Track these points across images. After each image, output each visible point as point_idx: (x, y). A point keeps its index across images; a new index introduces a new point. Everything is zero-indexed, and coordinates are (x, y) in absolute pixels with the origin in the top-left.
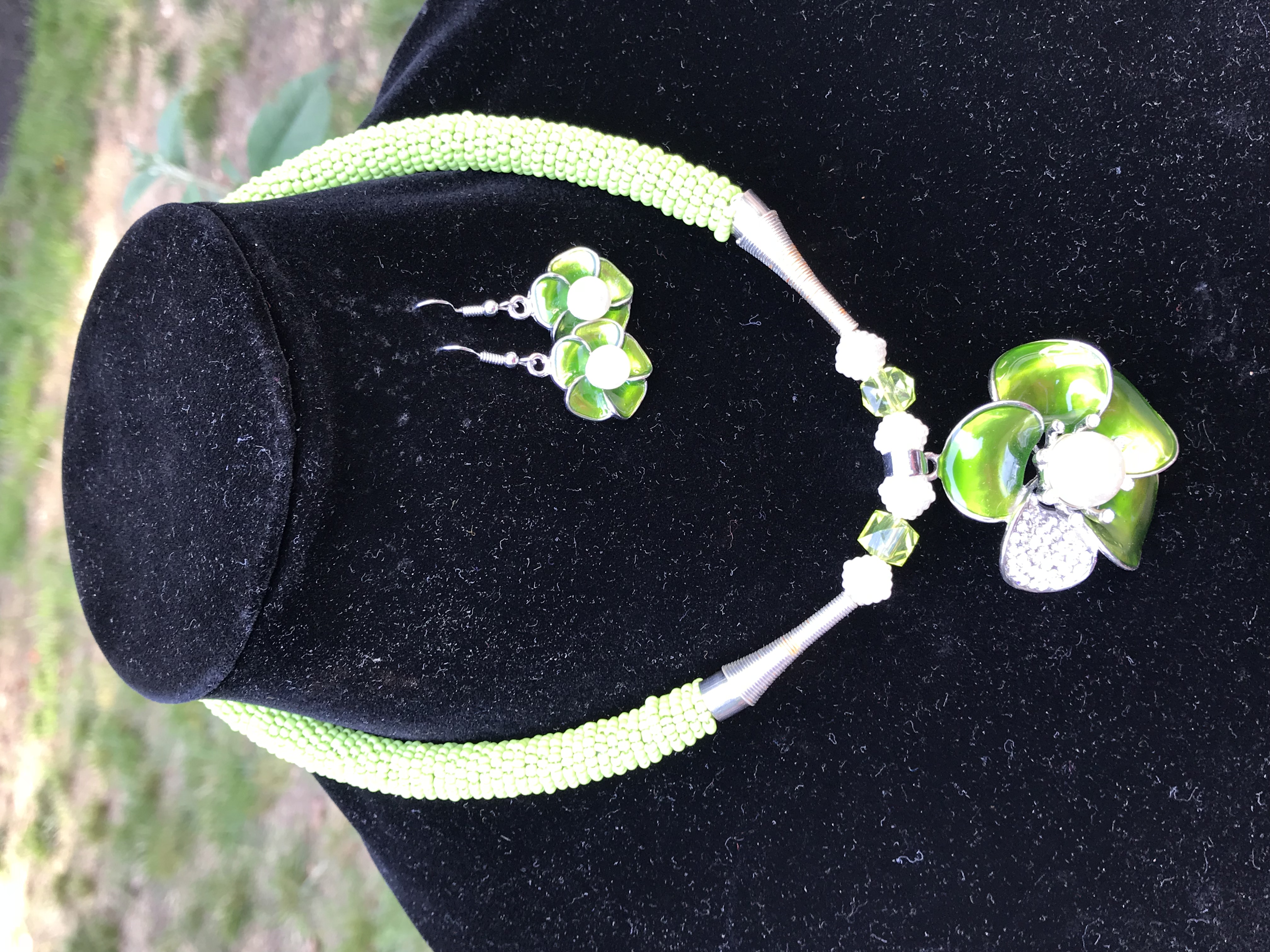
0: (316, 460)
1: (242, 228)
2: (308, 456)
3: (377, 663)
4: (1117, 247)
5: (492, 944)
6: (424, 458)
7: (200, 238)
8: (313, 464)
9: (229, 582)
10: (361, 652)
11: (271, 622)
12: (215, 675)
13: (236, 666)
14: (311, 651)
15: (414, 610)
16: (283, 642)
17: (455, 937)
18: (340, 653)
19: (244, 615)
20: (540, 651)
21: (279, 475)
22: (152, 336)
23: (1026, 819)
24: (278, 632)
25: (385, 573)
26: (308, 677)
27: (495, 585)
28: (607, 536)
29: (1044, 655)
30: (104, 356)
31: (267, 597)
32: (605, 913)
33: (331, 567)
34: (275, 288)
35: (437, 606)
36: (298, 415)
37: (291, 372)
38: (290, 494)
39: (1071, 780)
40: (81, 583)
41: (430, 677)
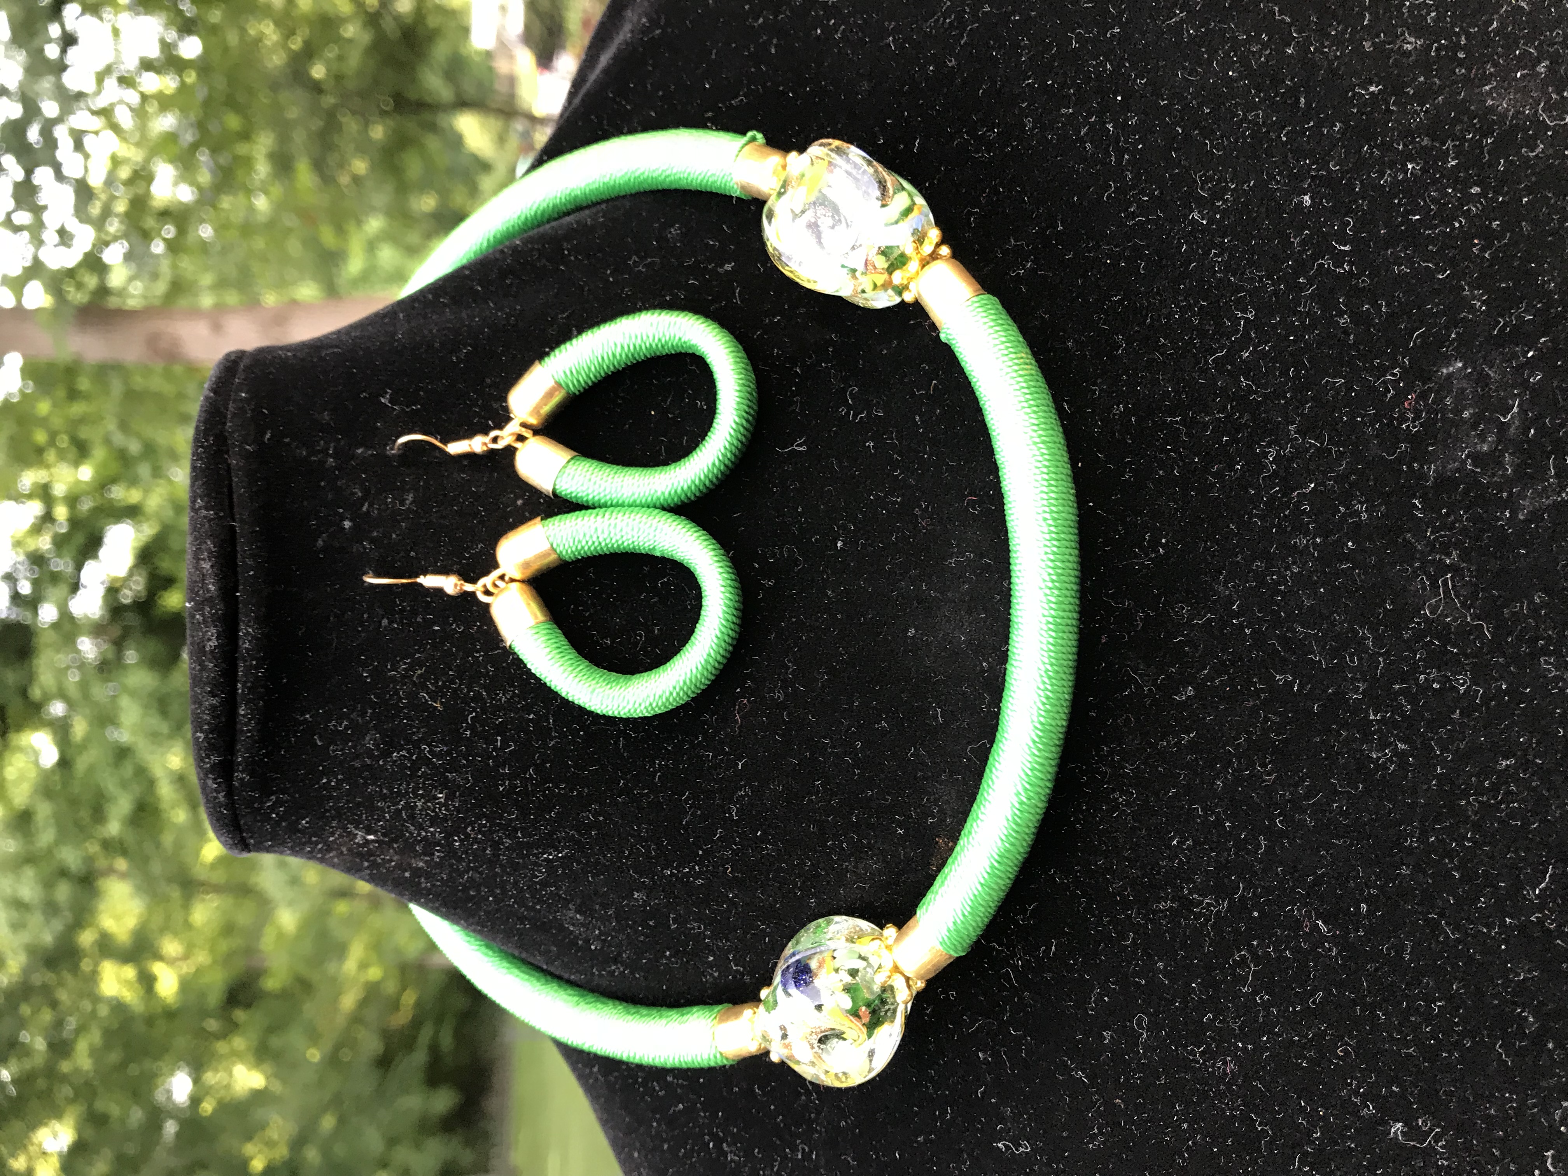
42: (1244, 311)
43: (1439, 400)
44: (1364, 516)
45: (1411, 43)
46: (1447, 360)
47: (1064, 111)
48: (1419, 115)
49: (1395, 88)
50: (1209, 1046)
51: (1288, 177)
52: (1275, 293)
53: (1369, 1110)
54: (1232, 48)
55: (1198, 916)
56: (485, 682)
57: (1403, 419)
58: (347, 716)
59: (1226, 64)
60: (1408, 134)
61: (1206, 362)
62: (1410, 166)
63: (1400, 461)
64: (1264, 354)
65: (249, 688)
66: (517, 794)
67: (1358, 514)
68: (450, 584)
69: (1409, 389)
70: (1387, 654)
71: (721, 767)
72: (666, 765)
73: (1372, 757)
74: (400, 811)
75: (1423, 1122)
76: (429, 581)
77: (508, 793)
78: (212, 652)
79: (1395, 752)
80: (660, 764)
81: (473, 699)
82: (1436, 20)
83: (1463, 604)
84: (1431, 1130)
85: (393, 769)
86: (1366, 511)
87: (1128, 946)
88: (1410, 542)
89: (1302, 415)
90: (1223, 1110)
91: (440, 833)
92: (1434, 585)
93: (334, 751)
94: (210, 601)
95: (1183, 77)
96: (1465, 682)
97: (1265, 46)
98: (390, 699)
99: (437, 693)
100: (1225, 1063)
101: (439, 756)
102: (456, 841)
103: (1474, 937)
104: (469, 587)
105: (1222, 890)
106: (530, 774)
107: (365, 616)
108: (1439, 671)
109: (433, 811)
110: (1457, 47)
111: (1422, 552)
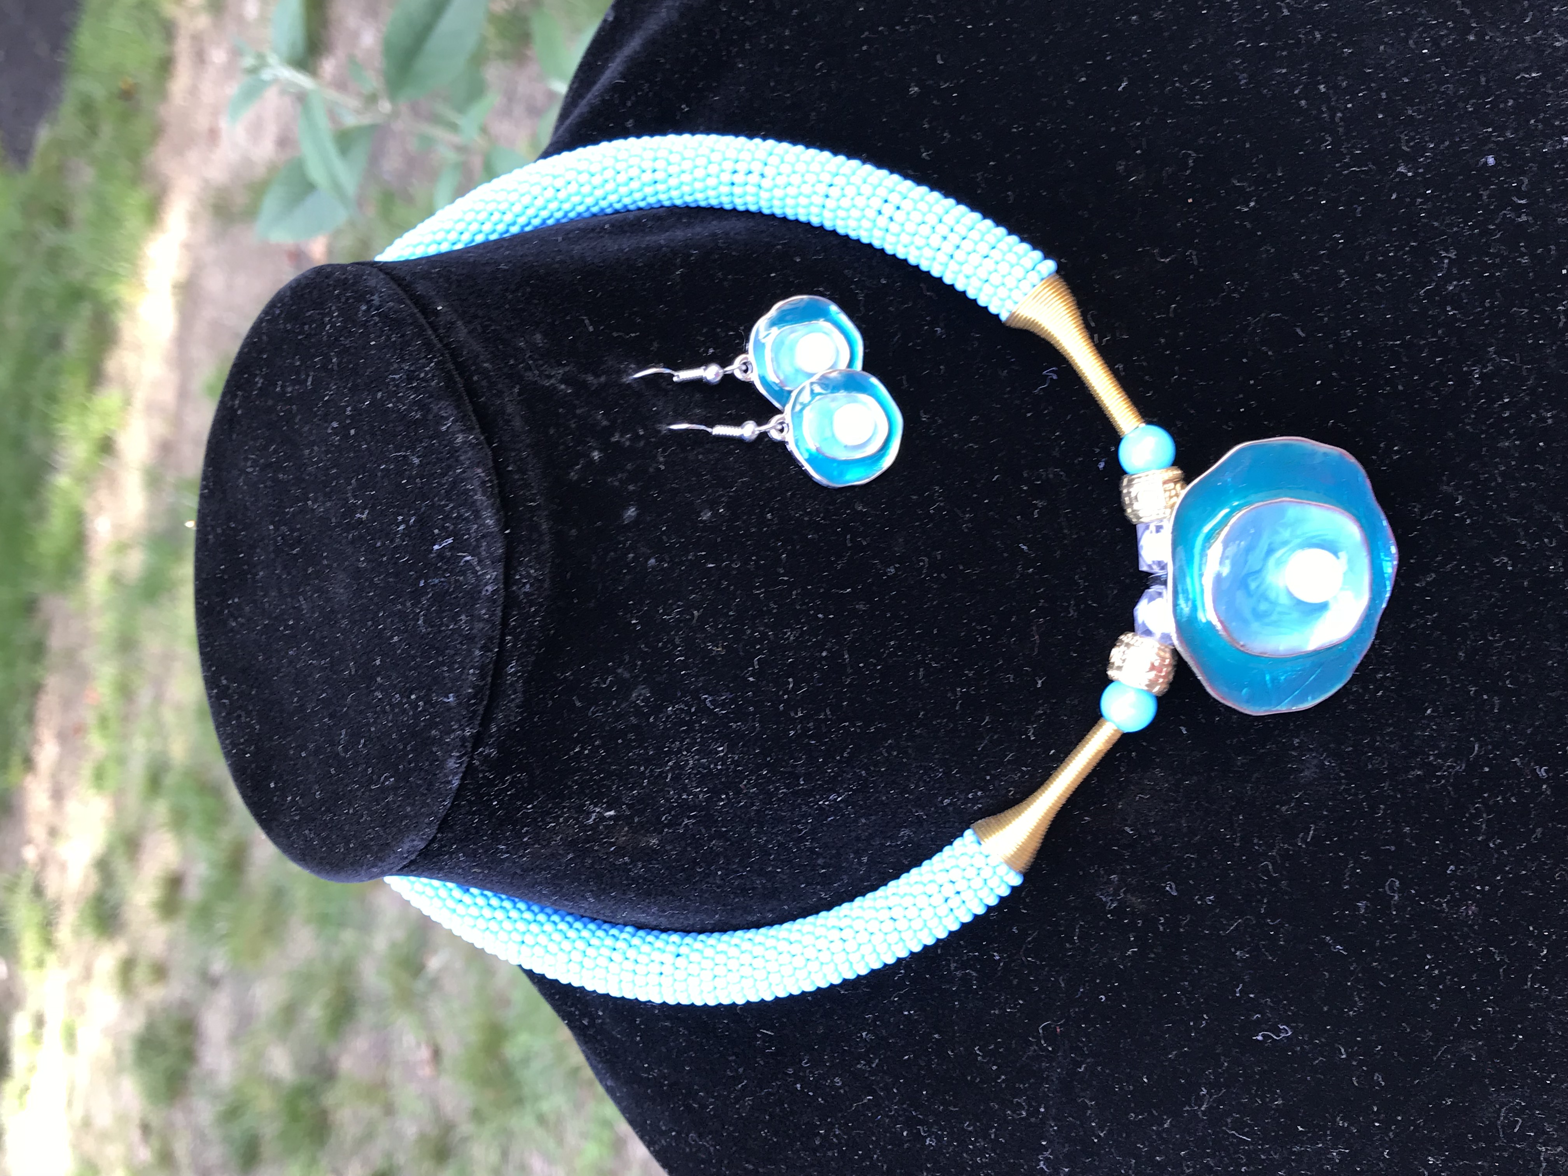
0: (531, 567)
1: (420, 288)
2: (520, 563)
3: (611, 818)
4: (1493, 256)
5: (751, 1167)
6: (660, 560)
7: (369, 302)
8: (528, 572)
9: (431, 725)
10: (590, 804)
11: (482, 771)
12: (413, 843)
13: (440, 830)
14: (530, 806)
15: (655, 749)
16: (495, 798)
17: (703, 1161)
18: (564, 807)
19: (451, 764)
20: (809, 793)
21: (488, 587)
22: (310, 430)
23: (1419, 977)
24: (490, 783)
25: (618, 705)
26: (525, 840)
27: (750, 713)
28: (887, 647)
29: (1431, 770)
30: (246, 459)
31: (478, 740)
32: (894, 1120)
33: (552, 699)
34: (467, 360)
35: (681, 742)
36: (506, 513)
37: (495, 461)
38: (502, 611)
39: (1471, 926)
40: (228, 742)
41: (673, 832)
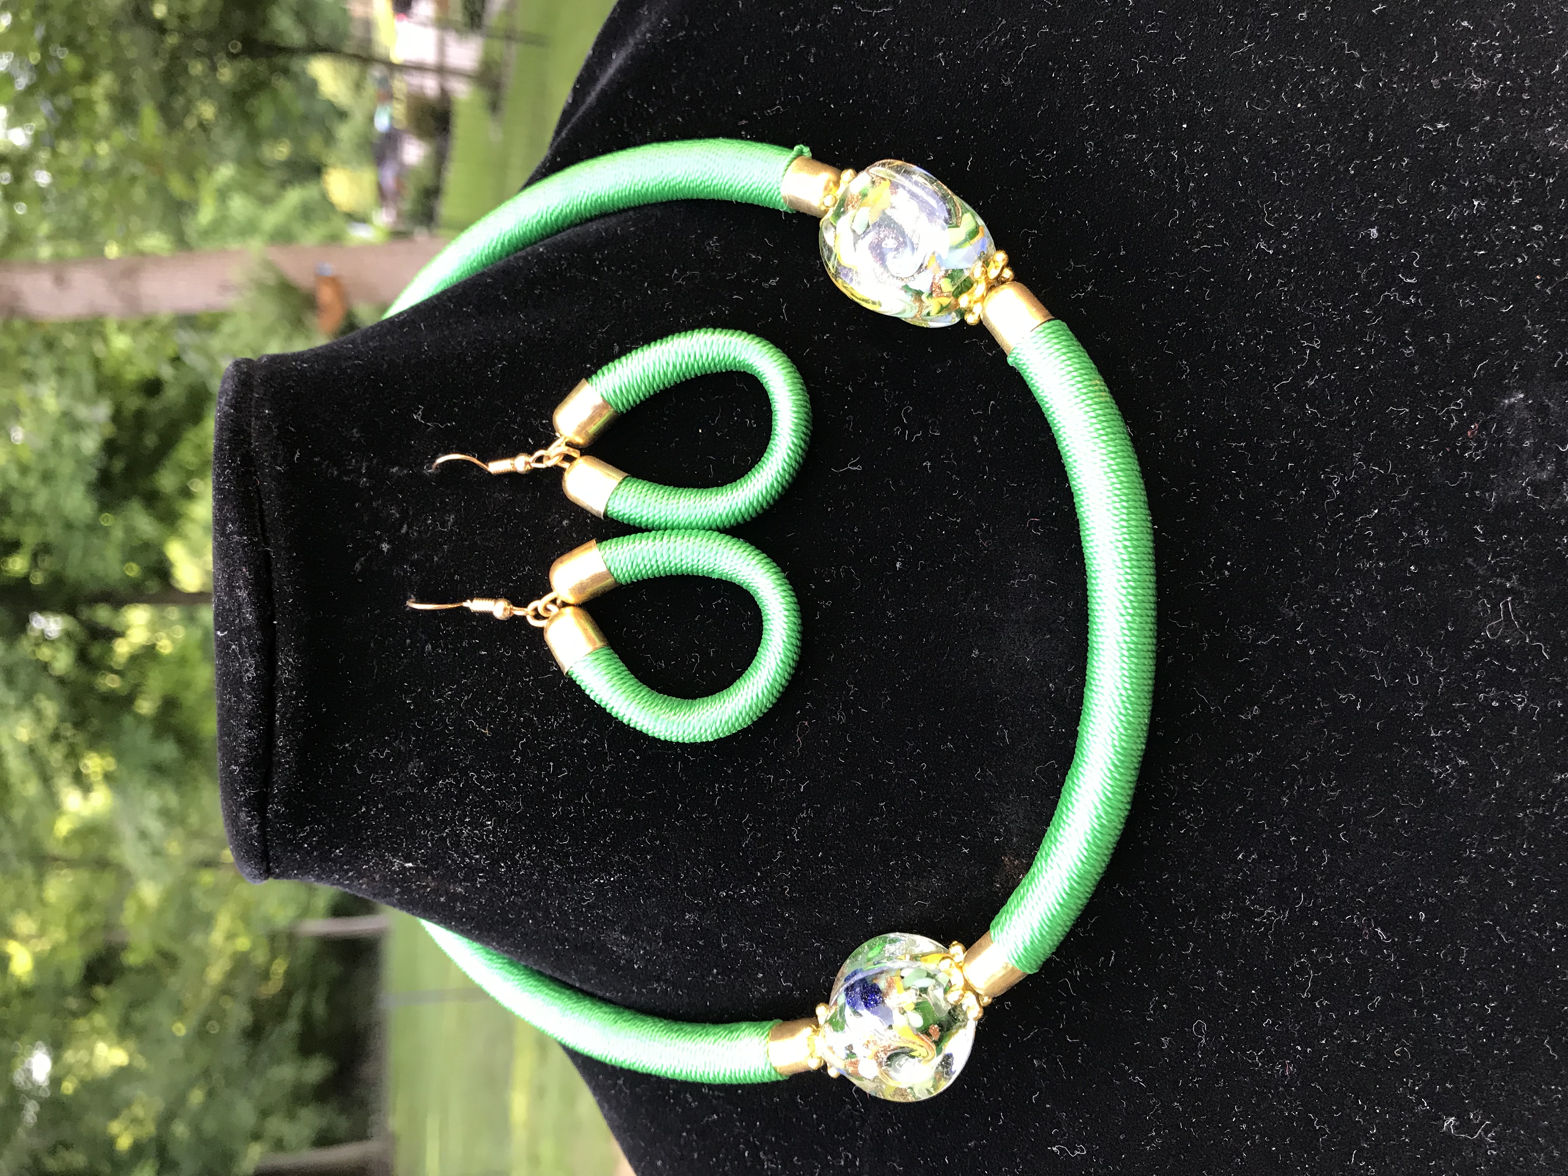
42: (1311, 340)
43: (1501, 429)
44: (1427, 541)
45: (1478, 83)
46: (1507, 391)
47: (1127, 136)
48: (1484, 154)
49: (1461, 124)
50: (1268, 1051)
51: (1356, 208)
52: (1341, 323)
53: (1424, 1106)
54: (1302, 80)
55: (1258, 926)
56: (536, 706)
57: (1465, 448)
58: (389, 744)
59: (1294, 97)
60: (1472, 170)
61: (1272, 390)
62: (1476, 203)
63: (1462, 487)
64: (1329, 383)
65: (289, 720)
66: (571, 820)
67: (1420, 539)
68: (499, 609)
69: (1472, 419)
70: (1447, 675)
71: (783, 790)
72: (726, 788)
73: (1433, 773)
74: (444, 839)
75: (1474, 1115)
76: (477, 605)
77: (561, 819)
78: (249, 683)
79: (1456, 767)
80: (719, 788)
81: (524, 725)
82: (1501, 61)
83: (1523, 626)
84: (1482, 1123)
85: (438, 798)
86: (1428, 537)
87: (1187, 955)
88: (1472, 567)
89: (1365, 443)
90: (1282, 1111)
91: (486, 859)
92: (1495, 607)
93: (374, 780)
94: (247, 630)
95: (1251, 108)
96: (1523, 700)
97: (1334, 79)
98: (436, 726)
99: (485, 718)
100: (1284, 1066)
101: (488, 783)
102: (503, 867)
103: (1525, 940)
104: (519, 612)
105: (1283, 901)
106: (585, 800)
107: (408, 641)
108: (1498, 689)
109: (481, 838)
110: (1522, 90)
111: (1482, 577)
